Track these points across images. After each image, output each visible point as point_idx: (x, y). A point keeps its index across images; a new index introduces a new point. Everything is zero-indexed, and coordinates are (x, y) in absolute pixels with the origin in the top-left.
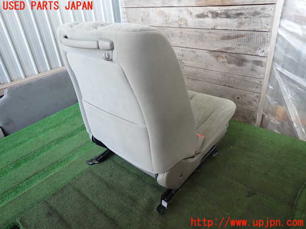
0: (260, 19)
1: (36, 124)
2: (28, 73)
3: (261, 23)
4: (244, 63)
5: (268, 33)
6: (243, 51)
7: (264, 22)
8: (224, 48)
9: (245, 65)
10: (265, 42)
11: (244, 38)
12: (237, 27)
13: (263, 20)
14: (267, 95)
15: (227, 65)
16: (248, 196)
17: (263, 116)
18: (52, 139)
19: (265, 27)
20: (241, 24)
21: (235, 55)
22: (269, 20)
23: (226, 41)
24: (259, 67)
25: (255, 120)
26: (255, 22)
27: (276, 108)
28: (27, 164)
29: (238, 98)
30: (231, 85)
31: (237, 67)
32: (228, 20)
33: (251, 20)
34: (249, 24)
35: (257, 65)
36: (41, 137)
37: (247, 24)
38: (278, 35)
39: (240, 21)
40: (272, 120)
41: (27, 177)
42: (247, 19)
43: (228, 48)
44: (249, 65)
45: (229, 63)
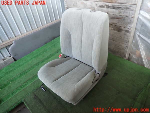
0: (129, 11)
1: (27, 55)
2: (22, 32)
3: (129, 13)
4: (121, 31)
5: (133, 18)
6: (121, 25)
7: (130, 13)
8: (112, 23)
9: (122, 32)
10: (131, 22)
11: (121, 19)
12: (118, 14)
13: (131, 11)
14: (132, 45)
15: (113, 31)
16: (117, 94)
17: (130, 54)
18: (34, 63)
19: (131, 15)
20: (120, 12)
21: (117, 27)
22: (133, 12)
23: (113, 20)
24: (128, 33)
25: (125, 57)
26: (127, 12)
27: (136, 51)
28: (25, 75)
29: (118, 46)
30: (115, 40)
31: (118, 32)
32: (114, 10)
33: (124, 11)
34: (124, 13)
35: (127, 32)
36: (30, 62)
37: (123, 13)
38: (138, 18)
39: (119, 11)
40: (134, 57)
41: (25, 81)
42: (123, 11)
43: (114, 23)
44: (123, 32)
45: (114, 30)
